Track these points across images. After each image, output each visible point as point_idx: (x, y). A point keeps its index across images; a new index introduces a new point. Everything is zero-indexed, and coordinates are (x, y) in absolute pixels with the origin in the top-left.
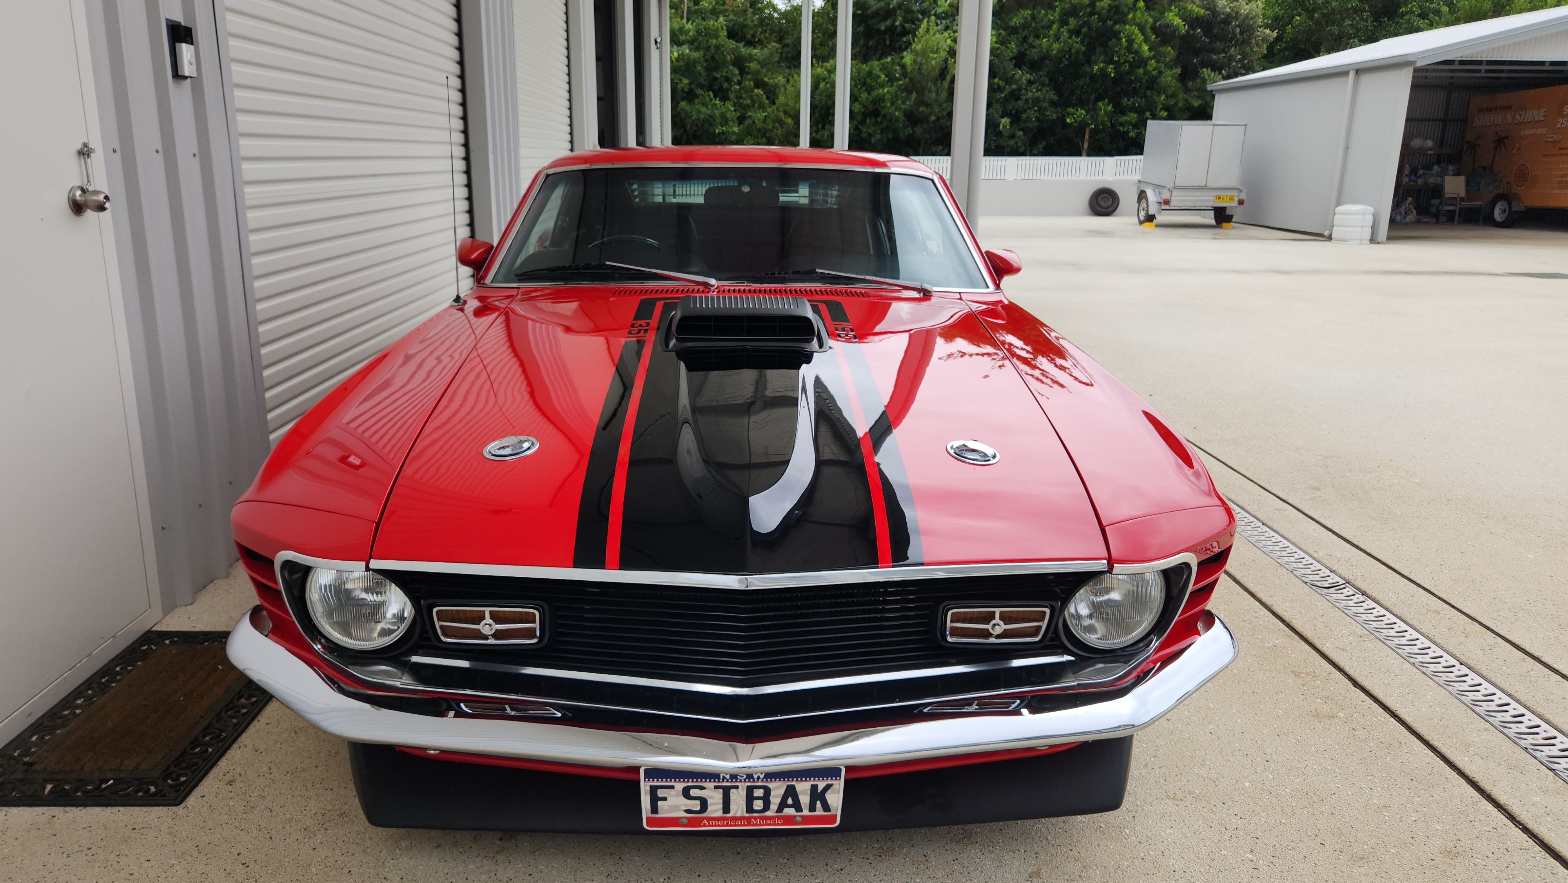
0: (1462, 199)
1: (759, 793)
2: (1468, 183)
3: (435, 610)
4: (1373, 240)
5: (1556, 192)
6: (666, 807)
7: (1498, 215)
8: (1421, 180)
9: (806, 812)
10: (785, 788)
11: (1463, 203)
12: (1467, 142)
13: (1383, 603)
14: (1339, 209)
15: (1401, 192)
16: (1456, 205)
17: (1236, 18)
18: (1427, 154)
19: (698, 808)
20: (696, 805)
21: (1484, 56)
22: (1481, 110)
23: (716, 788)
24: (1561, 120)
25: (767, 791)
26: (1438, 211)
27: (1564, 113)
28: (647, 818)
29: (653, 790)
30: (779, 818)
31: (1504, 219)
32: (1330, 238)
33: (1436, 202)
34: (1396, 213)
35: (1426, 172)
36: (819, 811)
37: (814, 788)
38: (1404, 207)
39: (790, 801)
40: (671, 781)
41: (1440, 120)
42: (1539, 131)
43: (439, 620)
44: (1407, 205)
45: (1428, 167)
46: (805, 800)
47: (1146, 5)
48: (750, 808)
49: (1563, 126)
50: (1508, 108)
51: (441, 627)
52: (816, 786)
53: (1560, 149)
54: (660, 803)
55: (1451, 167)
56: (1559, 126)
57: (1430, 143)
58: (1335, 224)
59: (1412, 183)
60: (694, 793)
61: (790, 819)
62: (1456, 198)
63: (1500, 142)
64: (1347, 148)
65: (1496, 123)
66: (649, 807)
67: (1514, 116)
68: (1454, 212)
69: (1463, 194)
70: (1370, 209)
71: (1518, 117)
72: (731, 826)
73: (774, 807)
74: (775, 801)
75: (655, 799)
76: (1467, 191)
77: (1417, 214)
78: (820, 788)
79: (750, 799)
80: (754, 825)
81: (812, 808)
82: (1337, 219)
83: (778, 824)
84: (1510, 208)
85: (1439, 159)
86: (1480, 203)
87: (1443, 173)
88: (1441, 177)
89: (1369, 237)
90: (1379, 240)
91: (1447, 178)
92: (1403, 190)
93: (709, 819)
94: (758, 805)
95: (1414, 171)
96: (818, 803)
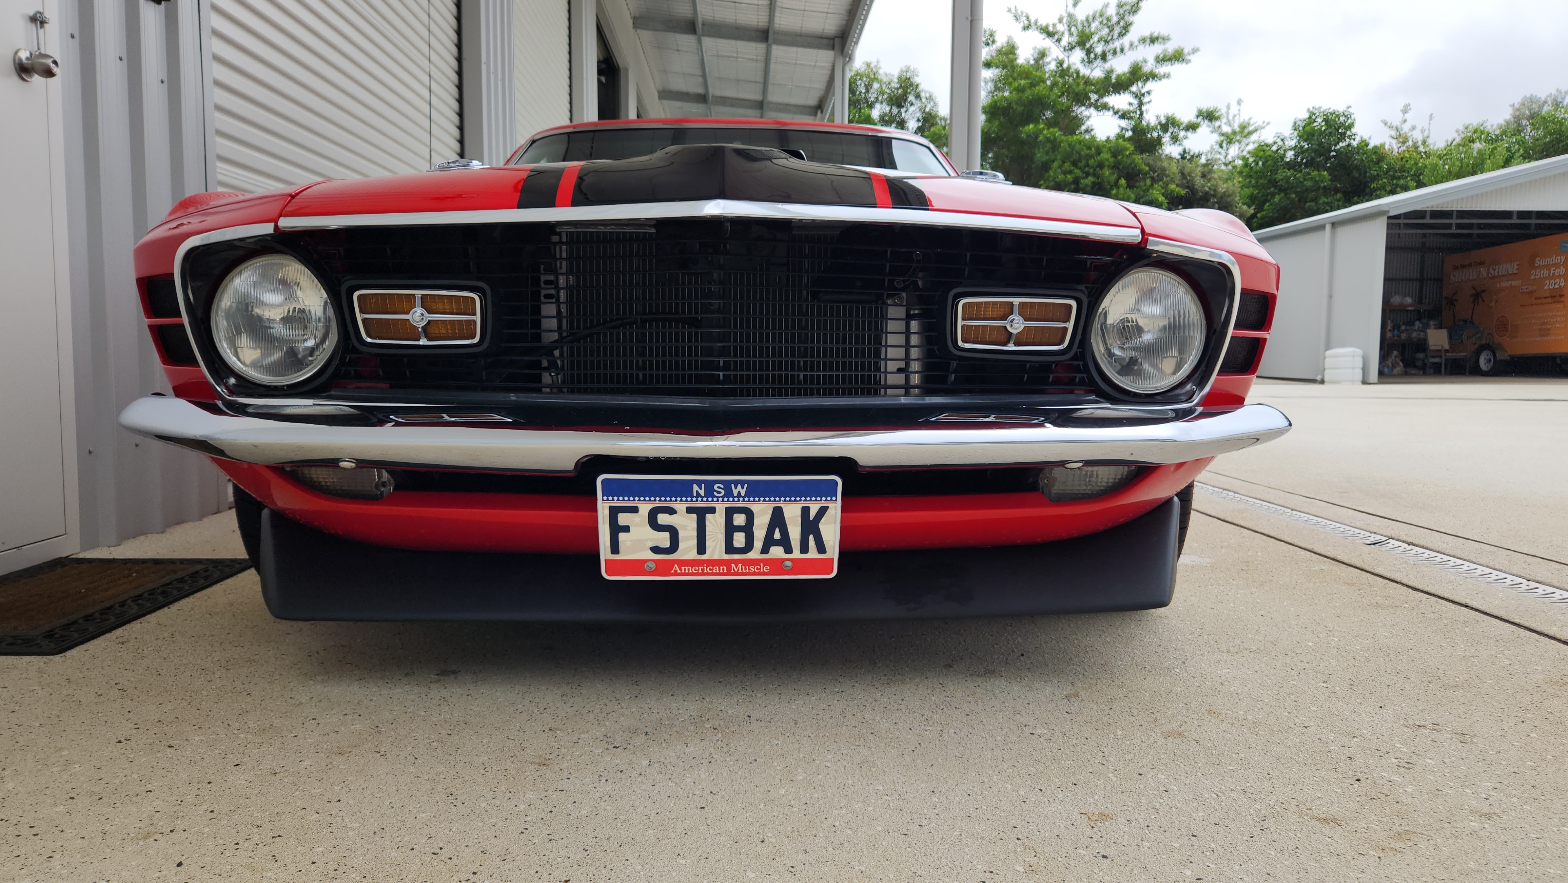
0: (1446, 351)
1: (739, 520)
2: (1450, 337)
3: (356, 294)
4: (1364, 382)
5: (1538, 339)
6: (628, 544)
7: (1483, 363)
8: (1404, 335)
9: (796, 554)
10: (770, 512)
11: (1448, 354)
12: (1446, 298)
13: (1432, 547)
14: (1328, 353)
15: (1386, 347)
16: (1441, 357)
17: (1214, 196)
18: (1408, 310)
19: (667, 544)
20: (664, 539)
21: (1454, 205)
22: (1456, 268)
23: (689, 510)
24: (1533, 271)
25: (750, 515)
26: (1425, 364)
27: (1536, 265)
28: (606, 560)
29: (614, 512)
30: (766, 562)
31: (1489, 368)
32: (1322, 382)
33: (1421, 355)
34: (1383, 367)
35: (1408, 328)
36: (813, 553)
37: (806, 511)
38: (1390, 360)
39: (777, 535)
40: (634, 500)
41: (1417, 279)
42: (1514, 283)
43: (361, 312)
44: (1393, 358)
45: (1411, 323)
46: (795, 533)
47: (1127, 183)
48: (730, 548)
49: (1537, 277)
50: (1482, 263)
51: (364, 321)
52: (809, 508)
53: (1536, 298)
54: (622, 536)
55: (1432, 323)
56: (1532, 277)
57: (1409, 300)
58: (1326, 366)
59: (1395, 338)
60: (663, 519)
61: (776, 565)
62: (1440, 351)
63: (1477, 296)
64: (1330, 297)
65: (1471, 278)
66: (608, 544)
67: (1488, 270)
68: (1440, 364)
69: (1447, 347)
70: (1359, 352)
71: (1491, 271)
72: (708, 574)
73: (758, 544)
74: (760, 534)
75: (616, 529)
76: (1450, 343)
77: (1404, 367)
78: (813, 513)
79: (730, 529)
80: (736, 574)
81: (804, 549)
82: (1328, 362)
83: (764, 574)
84: (1495, 356)
85: (1419, 315)
86: (1465, 354)
87: (1426, 326)
88: (1423, 331)
89: (1360, 378)
90: (1371, 381)
91: (1429, 331)
92: (1388, 345)
93: (682, 563)
94: (739, 539)
95: (1396, 327)
96: (811, 537)
